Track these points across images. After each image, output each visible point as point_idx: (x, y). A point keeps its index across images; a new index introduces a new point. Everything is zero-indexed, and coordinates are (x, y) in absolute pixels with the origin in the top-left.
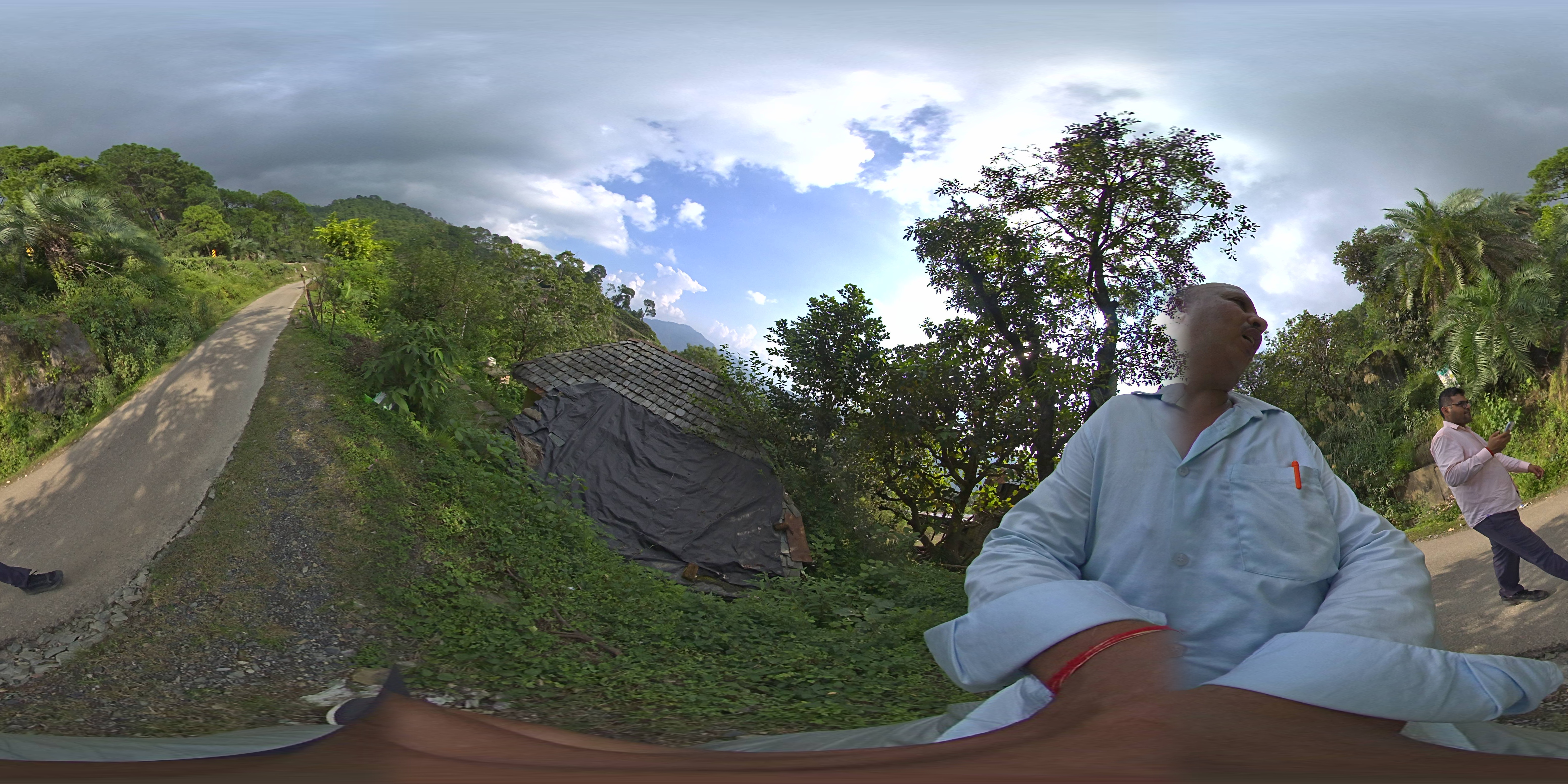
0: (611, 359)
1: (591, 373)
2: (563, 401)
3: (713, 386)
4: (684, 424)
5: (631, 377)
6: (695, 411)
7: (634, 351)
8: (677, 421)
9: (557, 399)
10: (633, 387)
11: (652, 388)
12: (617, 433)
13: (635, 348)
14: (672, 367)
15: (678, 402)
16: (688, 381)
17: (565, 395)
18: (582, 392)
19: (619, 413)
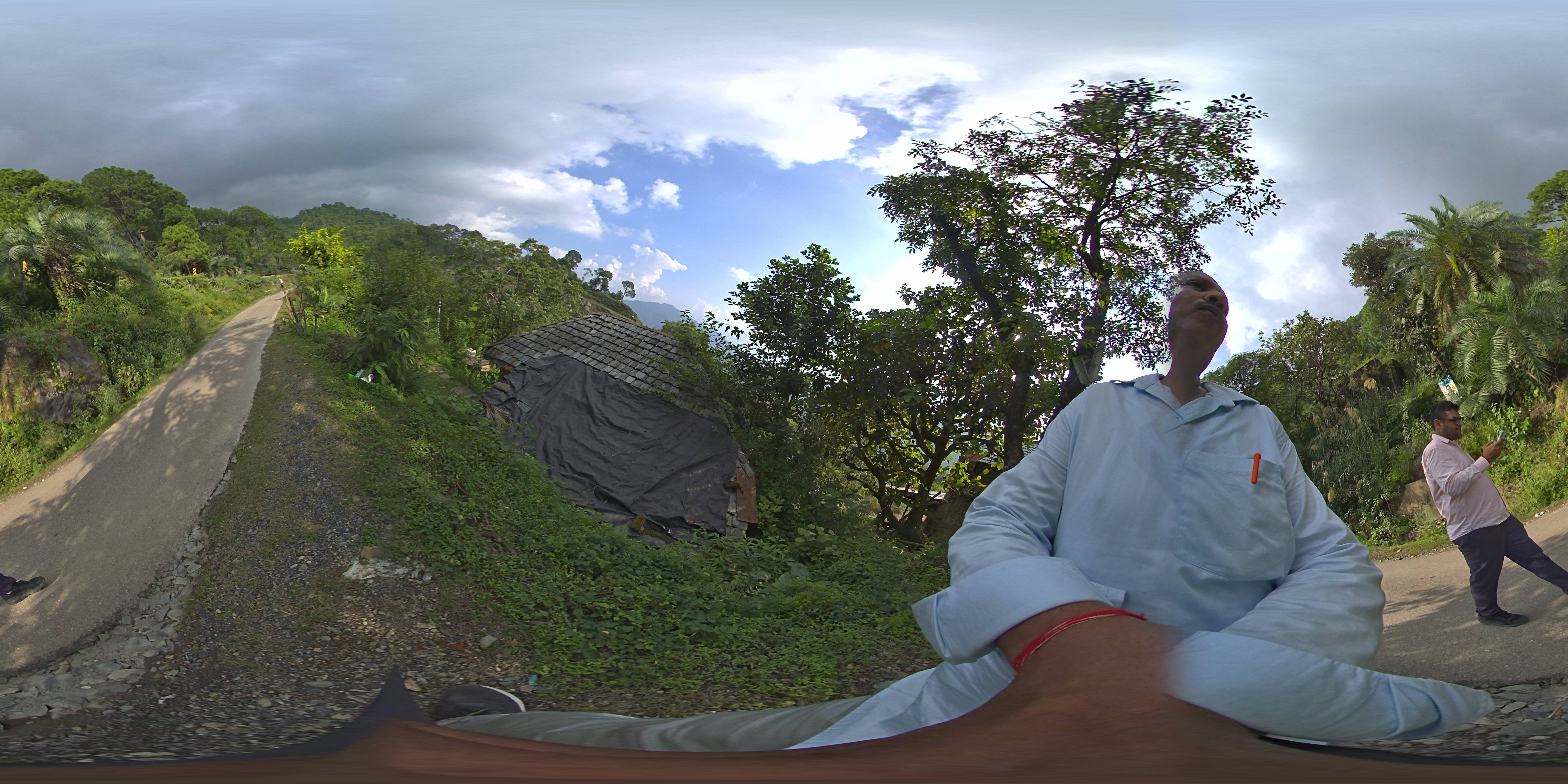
0: (575, 332)
1: (556, 347)
2: (530, 373)
3: (674, 350)
4: (645, 386)
5: (594, 347)
6: (655, 374)
7: (597, 323)
8: (637, 383)
9: (524, 372)
10: (595, 355)
11: (614, 355)
12: (579, 397)
13: (598, 321)
14: (634, 335)
15: (639, 366)
16: (650, 347)
17: (531, 368)
18: (548, 364)
19: (581, 379)
